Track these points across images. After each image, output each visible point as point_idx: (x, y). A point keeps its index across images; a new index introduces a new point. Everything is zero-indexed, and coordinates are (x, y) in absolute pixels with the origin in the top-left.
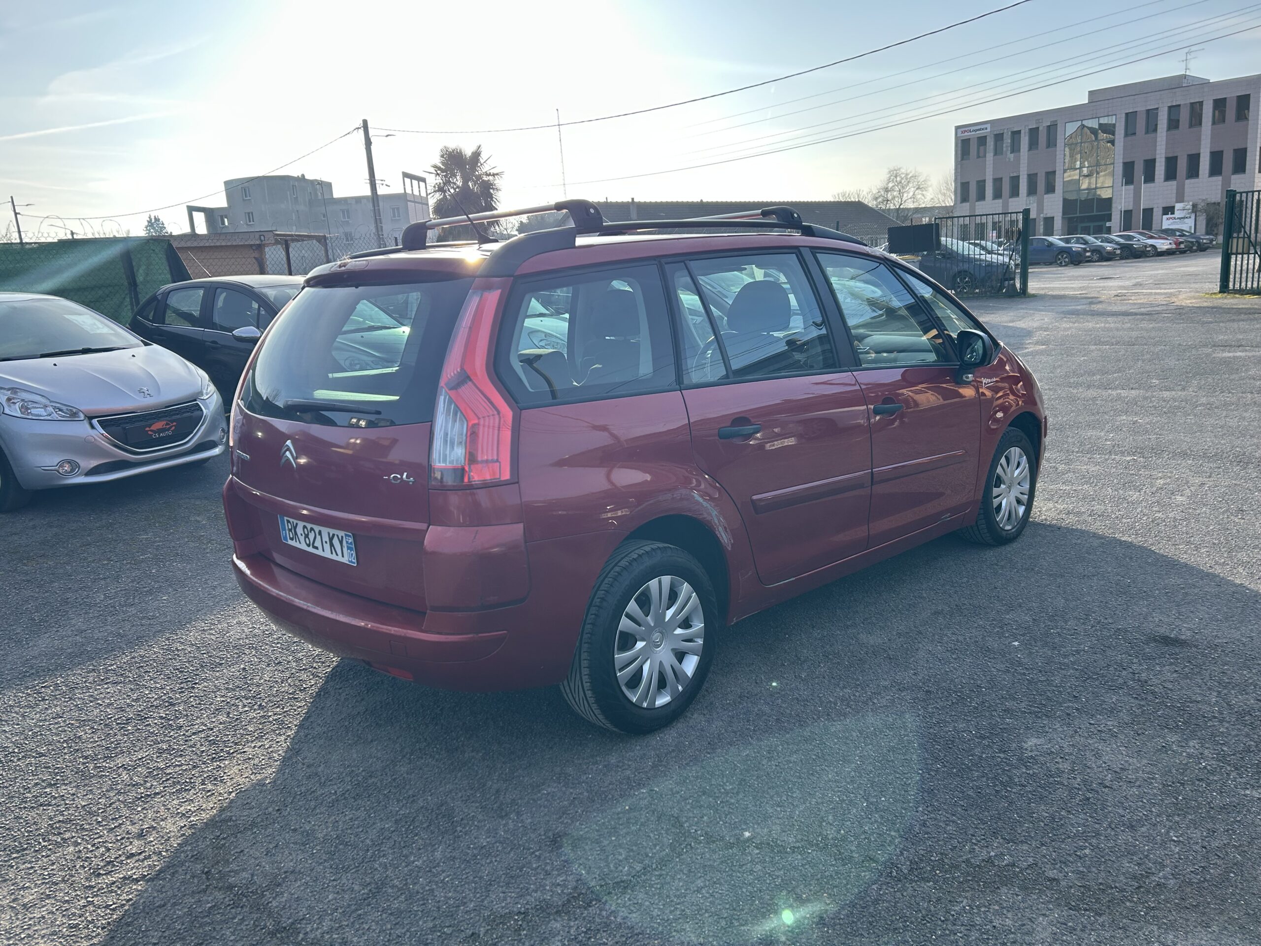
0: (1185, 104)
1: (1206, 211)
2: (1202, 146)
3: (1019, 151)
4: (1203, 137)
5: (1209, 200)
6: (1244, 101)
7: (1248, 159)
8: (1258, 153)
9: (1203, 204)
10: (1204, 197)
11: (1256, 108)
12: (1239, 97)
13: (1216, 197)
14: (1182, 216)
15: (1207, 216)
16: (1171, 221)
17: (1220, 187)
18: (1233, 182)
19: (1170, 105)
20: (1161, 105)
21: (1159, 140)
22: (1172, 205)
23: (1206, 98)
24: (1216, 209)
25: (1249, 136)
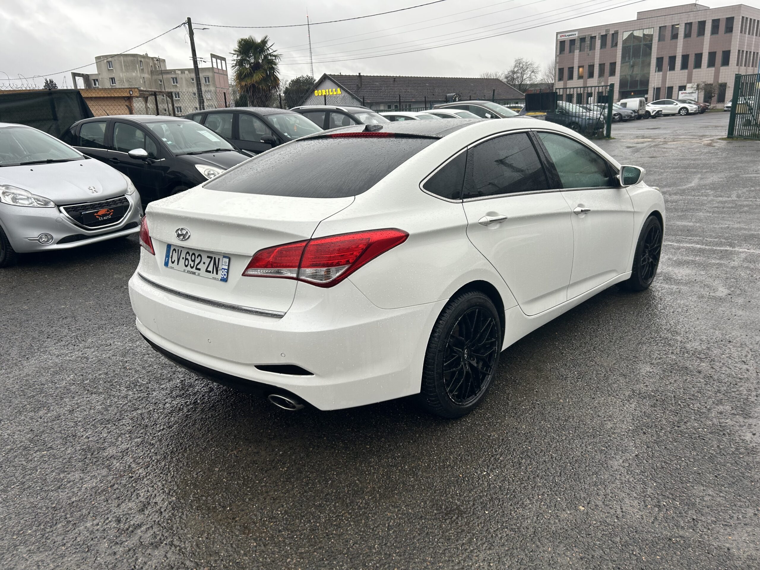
0: (695, 22)
1: (704, 89)
2: (704, 49)
3: (595, 49)
4: (705, 43)
5: (707, 83)
6: (730, 21)
7: (731, 57)
8: (737, 54)
9: (703, 85)
10: (704, 80)
11: (737, 25)
12: (727, 19)
13: (710, 81)
14: (691, 92)
15: (705, 92)
16: (684, 95)
17: (713, 74)
18: (721, 71)
19: (686, 22)
20: (681, 22)
21: (678, 44)
22: (685, 85)
23: (707, 19)
24: (711, 88)
25: (732, 43)
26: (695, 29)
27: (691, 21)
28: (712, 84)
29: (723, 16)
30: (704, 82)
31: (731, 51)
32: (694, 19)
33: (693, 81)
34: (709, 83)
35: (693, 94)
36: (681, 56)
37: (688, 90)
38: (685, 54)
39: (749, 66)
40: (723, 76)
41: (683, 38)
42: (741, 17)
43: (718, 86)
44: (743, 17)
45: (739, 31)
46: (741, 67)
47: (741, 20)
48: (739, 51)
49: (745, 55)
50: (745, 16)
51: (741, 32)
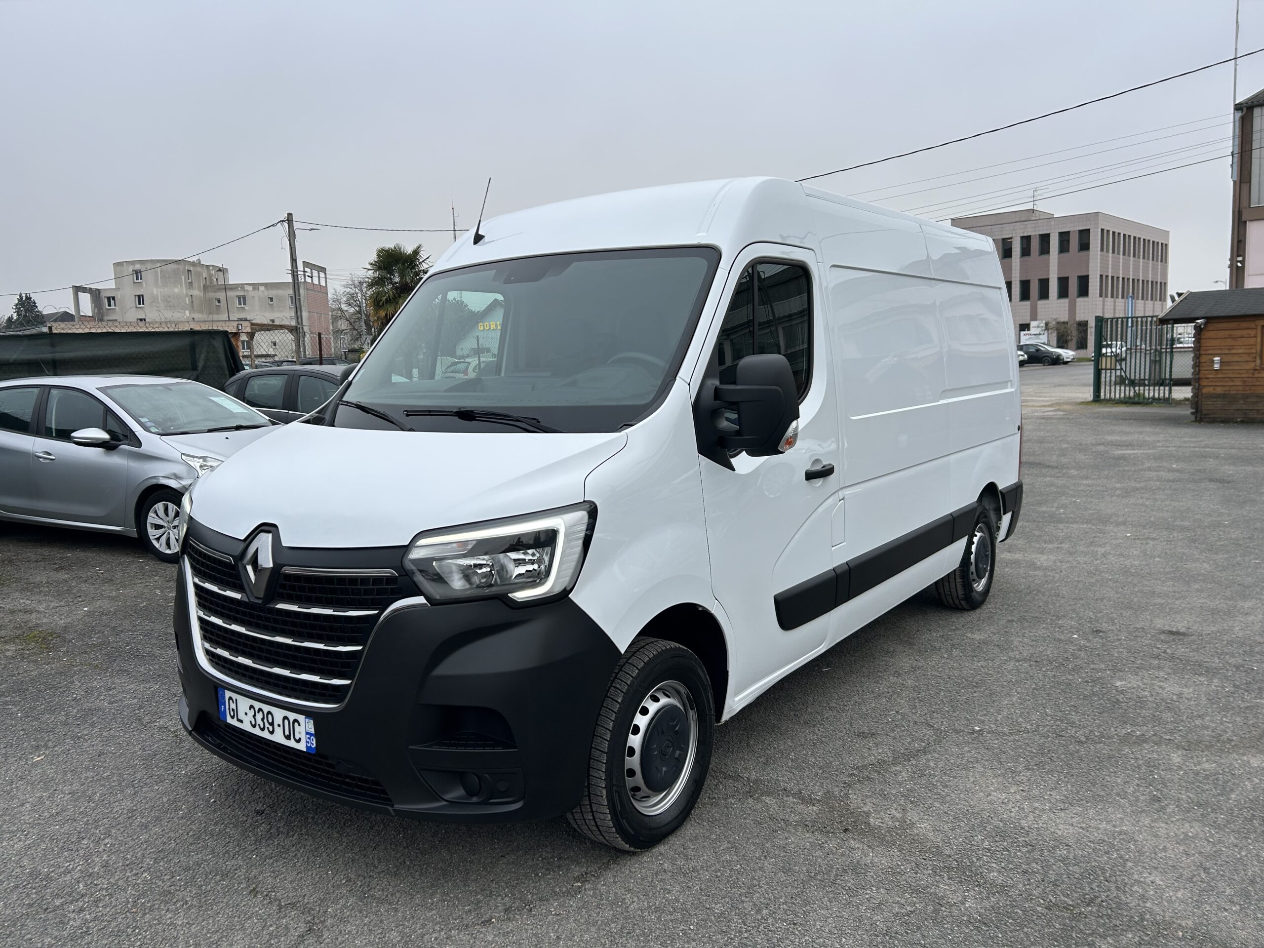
0: (1035, 235)
1: (1057, 329)
2: (1051, 272)
4: (1051, 264)
5: (1059, 320)
6: (1085, 234)
7: (1090, 284)
8: (1098, 280)
9: (1054, 323)
10: (1054, 317)
11: (1095, 241)
12: (1081, 231)
13: (1064, 318)
14: (1037, 332)
15: (1058, 333)
16: (1028, 337)
17: (1067, 308)
18: (1078, 304)
19: (1022, 235)
20: (1014, 235)
21: (1013, 264)
22: (1028, 322)
23: (1052, 231)
24: (1065, 328)
25: (1091, 265)
26: (1035, 245)
27: (1029, 234)
28: (1067, 323)
29: (1074, 228)
30: (1055, 319)
31: (1090, 277)
32: (1034, 231)
33: (1039, 317)
34: (1062, 320)
35: (1041, 337)
36: (1018, 283)
37: (1033, 331)
38: (1024, 279)
39: (1117, 297)
40: (1082, 311)
41: (1019, 256)
42: (1100, 230)
43: (1075, 325)
44: (1102, 230)
45: (1099, 249)
46: (1106, 299)
47: (1100, 233)
48: (1101, 276)
49: (1110, 281)
50: (1106, 228)
51: (1102, 250)
